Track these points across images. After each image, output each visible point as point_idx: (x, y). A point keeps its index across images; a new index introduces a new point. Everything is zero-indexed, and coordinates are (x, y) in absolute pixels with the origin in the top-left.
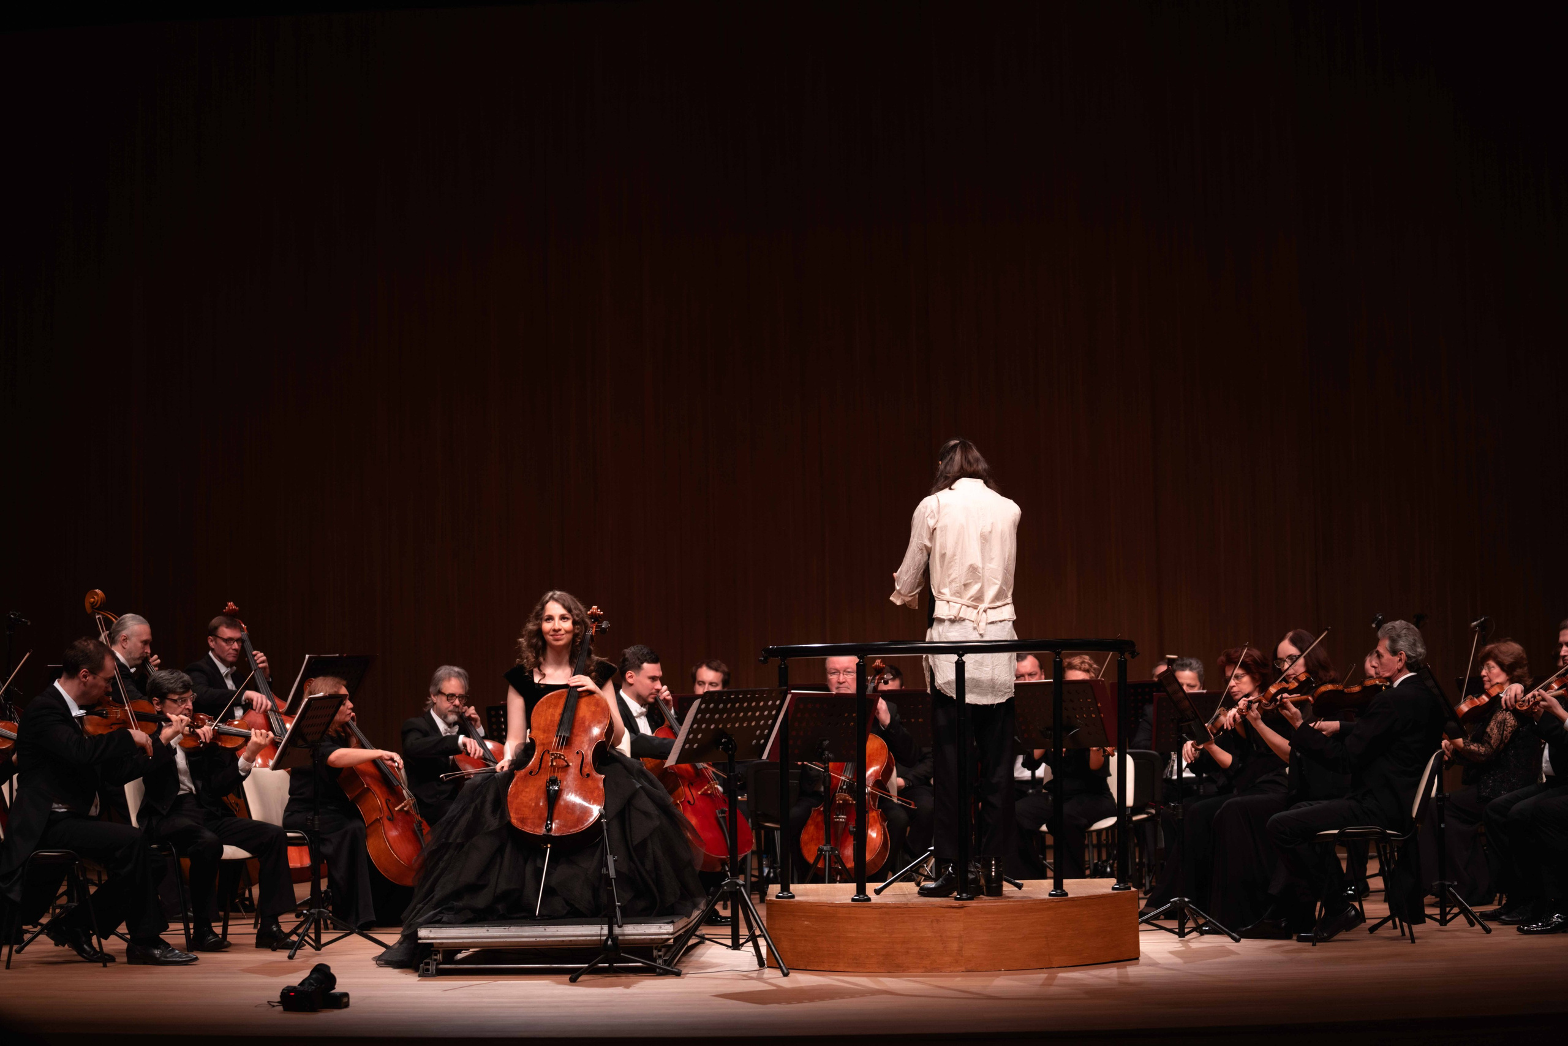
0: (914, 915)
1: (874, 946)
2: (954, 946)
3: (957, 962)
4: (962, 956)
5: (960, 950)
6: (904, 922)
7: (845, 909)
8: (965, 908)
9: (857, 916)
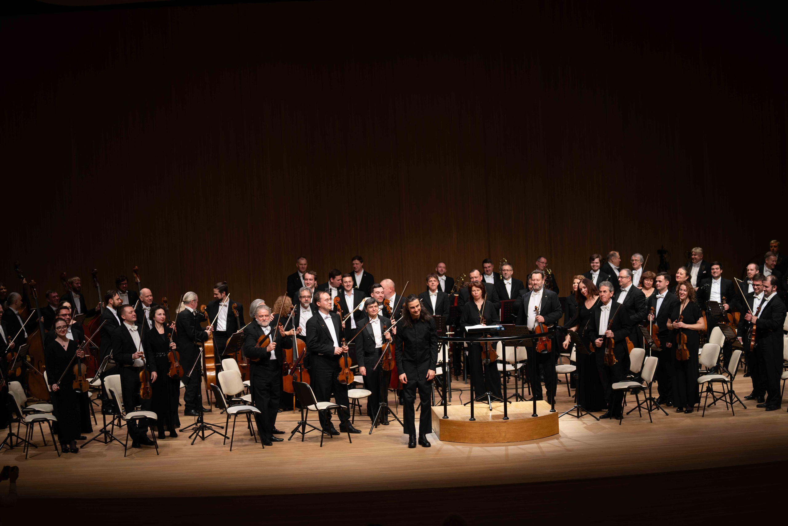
0: (490, 425)
1: (477, 435)
2: (504, 434)
4: (506, 437)
5: (505, 435)
6: (487, 427)
7: (467, 423)
8: (506, 422)
9: (472, 425)
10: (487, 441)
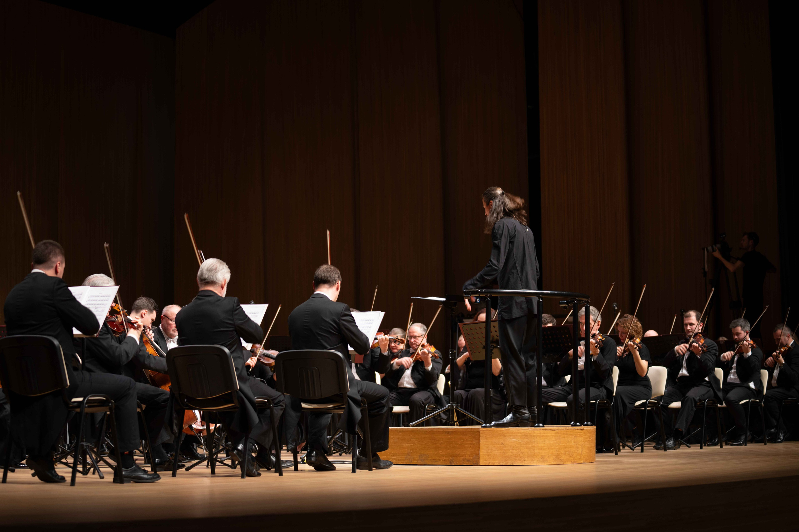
0: (568, 434)
1: (551, 451)
3: (581, 458)
4: (582, 455)
6: (564, 438)
7: (538, 431)
9: (544, 435)
10: (563, 461)
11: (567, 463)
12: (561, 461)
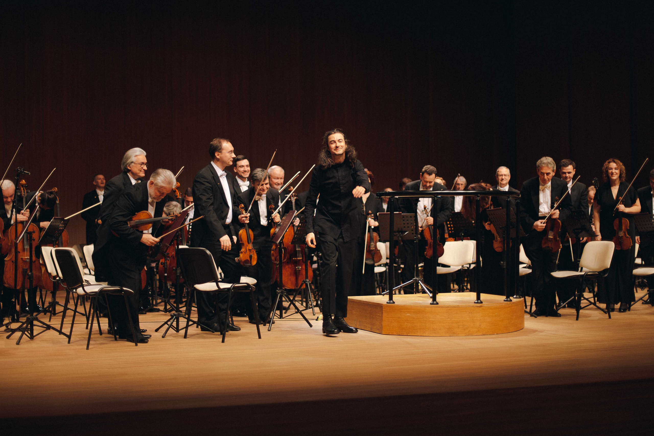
0: (461, 311)
1: (443, 324)
2: (478, 324)
3: (479, 331)
4: (481, 328)
5: (480, 325)
6: (457, 314)
7: (429, 308)
8: (482, 307)
9: (435, 311)
10: (456, 334)
11: (460, 335)
12: (454, 333)
